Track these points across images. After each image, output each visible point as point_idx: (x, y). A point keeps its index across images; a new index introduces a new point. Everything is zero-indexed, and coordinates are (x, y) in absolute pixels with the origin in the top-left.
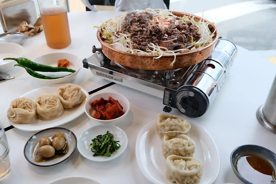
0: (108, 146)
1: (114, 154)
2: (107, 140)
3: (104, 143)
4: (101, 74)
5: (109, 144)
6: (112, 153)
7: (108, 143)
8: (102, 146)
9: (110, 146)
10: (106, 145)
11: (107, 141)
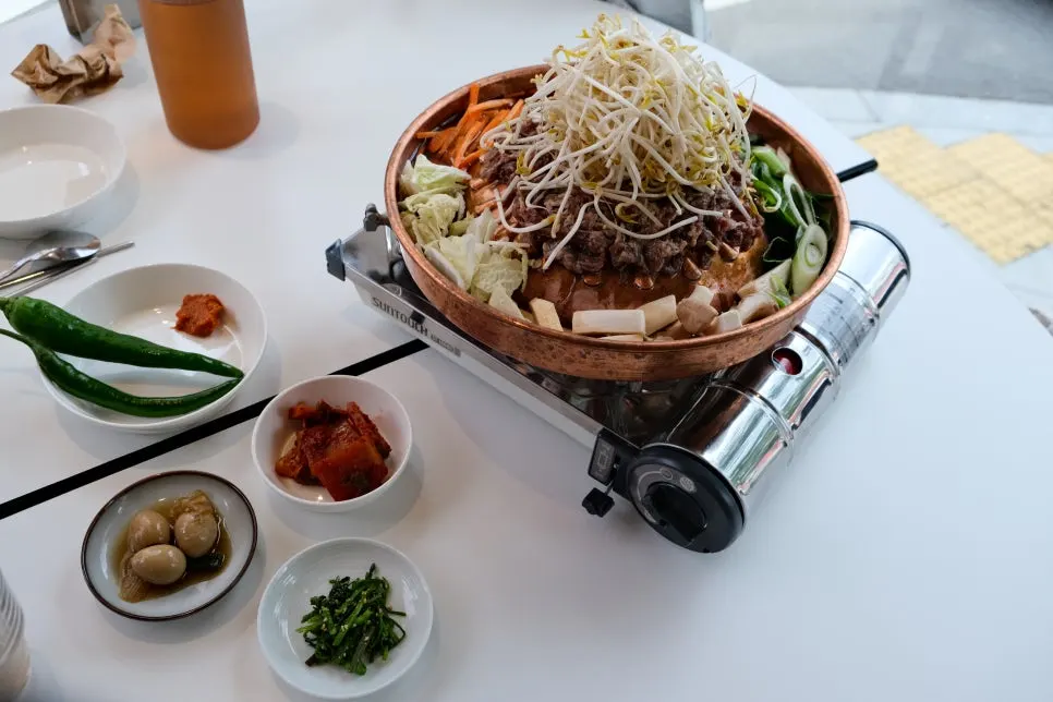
0: (361, 636)
1: (380, 666)
2: (362, 612)
3: (346, 626)
4: (386, 308)
5: (365, 628)
6: (371, 660)
7: (364, 624)
8: (341, 636)
9: (367, 638)
10: (354, 634)
11: (360, 619)
